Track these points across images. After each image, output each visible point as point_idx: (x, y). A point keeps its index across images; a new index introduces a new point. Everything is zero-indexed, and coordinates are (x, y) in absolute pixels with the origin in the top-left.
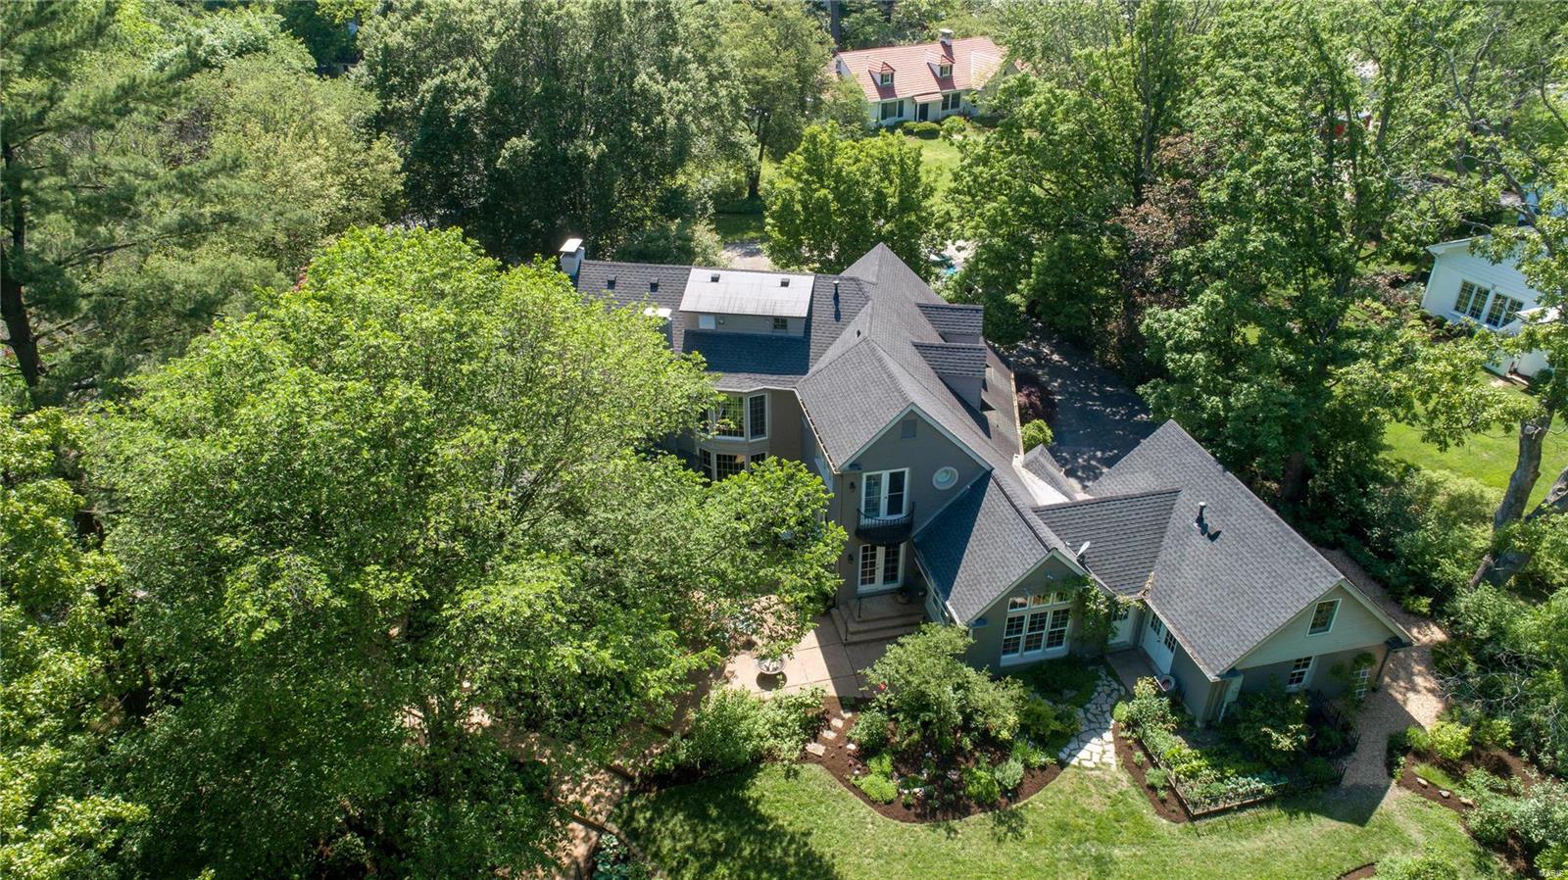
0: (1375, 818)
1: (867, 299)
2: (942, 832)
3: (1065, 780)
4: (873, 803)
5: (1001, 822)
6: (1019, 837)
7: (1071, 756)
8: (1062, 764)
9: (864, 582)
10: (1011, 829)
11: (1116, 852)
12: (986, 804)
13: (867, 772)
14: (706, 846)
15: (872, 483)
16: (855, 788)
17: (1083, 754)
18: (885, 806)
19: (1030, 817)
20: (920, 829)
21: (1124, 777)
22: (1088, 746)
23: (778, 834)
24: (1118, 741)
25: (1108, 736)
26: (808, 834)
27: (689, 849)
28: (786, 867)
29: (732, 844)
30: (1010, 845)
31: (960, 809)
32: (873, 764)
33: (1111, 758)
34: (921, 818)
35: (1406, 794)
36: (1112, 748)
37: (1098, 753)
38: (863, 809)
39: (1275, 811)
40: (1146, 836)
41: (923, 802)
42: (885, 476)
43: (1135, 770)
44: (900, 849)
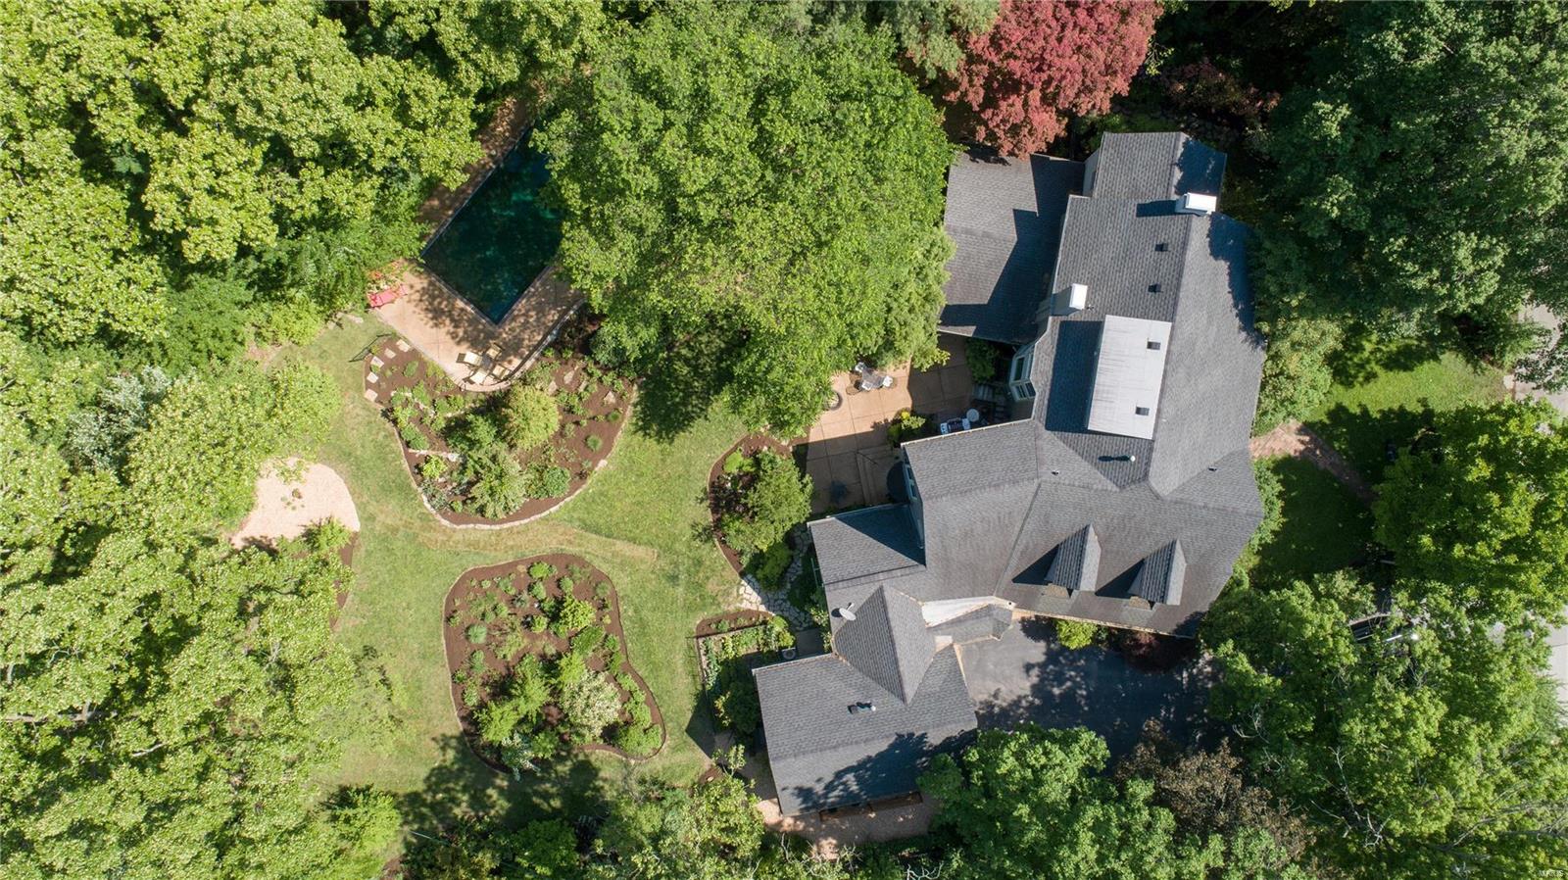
0: (690, 741)
1: (1122, 487)
2: (702, 495)
3: (732, 574)
4: (725, 458)
5: (705, 530)
6: (694, 537)
7: (749, 582)
8: (743, 575)
10: (700, 535)
11: (681, 589)
12: (718, 524)
13: (744, 456)
14: (702, 361)
16: (734, 449)
17: (749, 589)
18: (721, 464)
19: (708, 545)
20: (706, 484)
21: (732, 609)
22: (755, 594)
23: (707, 402)
24: (758, 613)
25: (763, 608)
26: (706, 418)
27: (701, 352)
28: (685, 406)
29: (702, 376)
30: (689, 533)
31: (715, 508)
32: (750, 461)
33: (745, 605)
34: (712, 484)
35: (707, 768)
36: (754, 608)
37: (749, 599)
38: (720, 453)
39: (700, 688)
40: (690, 609)
41: (722, 488)
43: (735, 616)
44: (692, 470)
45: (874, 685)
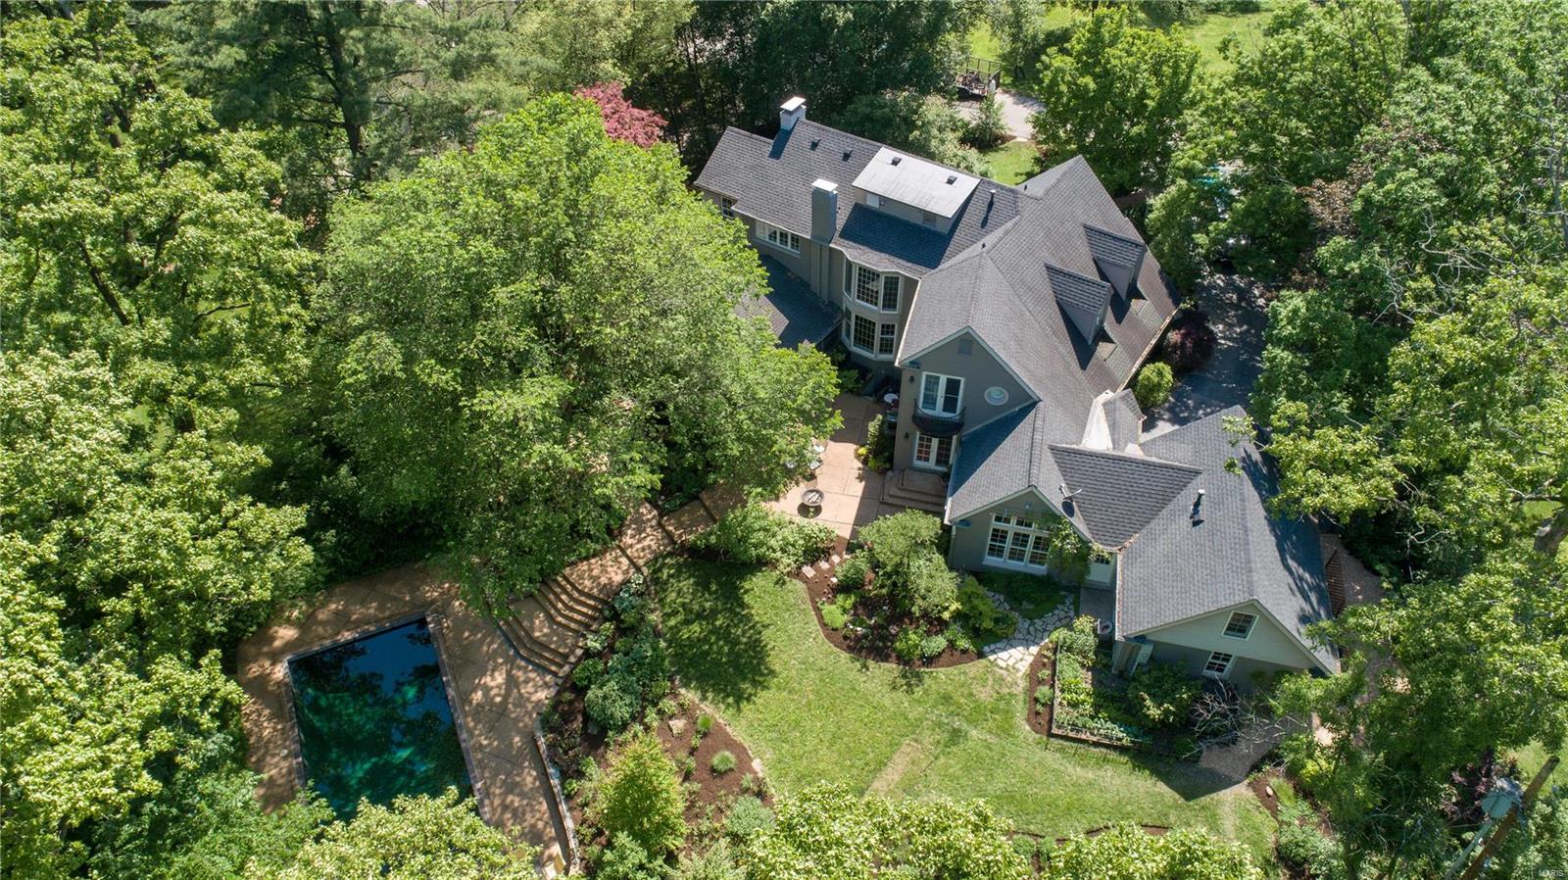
0: (1205, 800)
1: (1017, 213)
2: (858, 665)
3: (975, 668)
4: (824, 625)
5: (904, 676)
6: (910, 690)
7: (993, 652)
8: (981, 655)
9: (919, 458)
10: (909, 685)
11: (974, 733)
12: (904, 659)
13: (833, 603)
14: (696, 607)
15: (932, 383)
16: (818, 610)
17: (1004, 655)
18: (830, 631)
19: (927, 681)
20: (844, 656)
21: (1023, 684)
22: (1012, 651)
23: (748, 618)
24: (1040, 655)
25: (1034, 650)
26: (766, 627)
27: (683, 605)
28: (737, 642)
29: (714, 612)
30: (900, 695)
31: (882, 655)
32: (840, 598)
33: (1024, 667)
34: (850, 649)
35: (1250, 794)
36: (1030, 659)
37: (1016, 660)
38: (814, 626)
39: (1124, 759)
40: (1006, 731)
41: (858, 639)
42: (943, 379)
43: (1034, 680)
44: (822, 664)
45: (1171, 506)
